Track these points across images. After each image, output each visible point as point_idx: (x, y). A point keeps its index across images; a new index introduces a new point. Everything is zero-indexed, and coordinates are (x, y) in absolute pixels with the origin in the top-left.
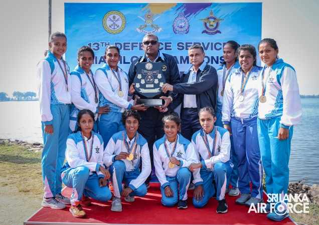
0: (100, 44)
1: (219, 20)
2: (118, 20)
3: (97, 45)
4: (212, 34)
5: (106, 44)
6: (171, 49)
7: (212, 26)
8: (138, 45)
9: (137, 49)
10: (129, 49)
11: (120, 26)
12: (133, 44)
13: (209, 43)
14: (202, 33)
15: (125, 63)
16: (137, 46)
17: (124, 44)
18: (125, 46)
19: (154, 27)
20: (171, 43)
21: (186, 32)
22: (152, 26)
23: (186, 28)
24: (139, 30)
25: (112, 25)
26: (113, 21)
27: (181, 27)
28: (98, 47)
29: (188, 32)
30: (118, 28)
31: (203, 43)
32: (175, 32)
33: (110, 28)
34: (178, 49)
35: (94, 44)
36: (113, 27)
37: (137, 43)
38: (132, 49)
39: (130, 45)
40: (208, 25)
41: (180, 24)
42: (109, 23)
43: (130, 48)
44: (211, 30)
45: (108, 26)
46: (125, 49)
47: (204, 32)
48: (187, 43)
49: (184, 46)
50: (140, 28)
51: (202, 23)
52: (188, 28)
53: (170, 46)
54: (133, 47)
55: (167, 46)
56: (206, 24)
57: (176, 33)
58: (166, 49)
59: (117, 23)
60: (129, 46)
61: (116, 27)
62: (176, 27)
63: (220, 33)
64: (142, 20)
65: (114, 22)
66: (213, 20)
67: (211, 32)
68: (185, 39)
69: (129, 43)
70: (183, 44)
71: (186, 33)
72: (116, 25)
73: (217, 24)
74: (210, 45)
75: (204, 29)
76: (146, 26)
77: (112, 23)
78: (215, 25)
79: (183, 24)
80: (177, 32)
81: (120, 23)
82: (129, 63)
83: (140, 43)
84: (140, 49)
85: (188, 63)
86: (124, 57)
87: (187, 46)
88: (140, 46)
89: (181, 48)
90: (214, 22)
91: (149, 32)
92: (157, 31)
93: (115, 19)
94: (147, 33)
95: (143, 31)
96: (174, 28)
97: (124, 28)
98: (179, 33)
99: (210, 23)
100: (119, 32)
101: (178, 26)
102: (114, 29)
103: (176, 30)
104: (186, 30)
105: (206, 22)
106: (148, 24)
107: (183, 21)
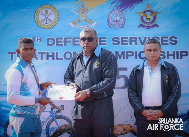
1: (157, 13)
2: (50, 14)
4: (149, 27)
5: (38, 40)
6: (105, 44)
7: (149, 19)
8: (71, 40)
9: (70, 44)
10: (62, 45)
11: (53, 21)
12: (66, 39)
13: (146, 38)
14: (139, 27)
15: (57, 59)
16: (70, 42)
17: (57, 39)
18: (57, 42)
19: (89, 22)
20: (105, 38)
21: (121, 26)
22: (86, 20)
23: (122, 22)
24: (72, 25)
25: (44, 20)
26: (45, 16)
27: (116, 21)
29: (123, 26)
30: (50, 23)
31: (139, 38)
32: (109, 26)
33: (43, 23)
34: (114, 44)
36: (45, 22)
37: (70, 38)
38: (65, 45)
39: (63, 40)
40: (145, 18)
41: (116, 18)
42: (41, 17)
43: (63, 43)
46: (57, 45)
47: (141, 26)
48: (122, 38)
49: (120, 40)
50: (74, 23)
51: (138, 17)
52: (124, 22)
53: (105, 41)
54: (66, 42)
55: (102, 41)
57: (111, 28)
58: (101, 44)
60: (61, 42)
61: (48, 22)
62: (111, 22)
63: (158, 26)
64: (76, 14)
65: (47, 16)
66: (150, 13)
67: (148, 25)
68: (120, 33)
69: (62, 38)
70: (118, 38)
71: (122, 28)
72: (49, 20)
73: (155, 18)
74: (147, 38)
75: (141, 23)
76: (79, 21)
77: (44, 17)
78: (152, 19)
79: (118, 18)
81: (52, 18)
82: (62, 59)
83: (74, 39)
84: (74, 44)
85: (124, 58)
86: (57, 53)
87: (122, 41)
88: (74, 41)
89: (117, 43)
90: (151, 15)
91: (83, 27)
92: (91, 25)
93: (48, 14)
94: (81, 28)
95: (76, 26)
96: (109, 22)
97: (57, 22)
98: (114, 27)
99: (146, 17)
100: (52, 27)
101: (113, 20)
102: (47, 23)
103: (111, 25)
104: (122, 25)
105: (142, 15)
106: (82, 19)
107: (118, 14)
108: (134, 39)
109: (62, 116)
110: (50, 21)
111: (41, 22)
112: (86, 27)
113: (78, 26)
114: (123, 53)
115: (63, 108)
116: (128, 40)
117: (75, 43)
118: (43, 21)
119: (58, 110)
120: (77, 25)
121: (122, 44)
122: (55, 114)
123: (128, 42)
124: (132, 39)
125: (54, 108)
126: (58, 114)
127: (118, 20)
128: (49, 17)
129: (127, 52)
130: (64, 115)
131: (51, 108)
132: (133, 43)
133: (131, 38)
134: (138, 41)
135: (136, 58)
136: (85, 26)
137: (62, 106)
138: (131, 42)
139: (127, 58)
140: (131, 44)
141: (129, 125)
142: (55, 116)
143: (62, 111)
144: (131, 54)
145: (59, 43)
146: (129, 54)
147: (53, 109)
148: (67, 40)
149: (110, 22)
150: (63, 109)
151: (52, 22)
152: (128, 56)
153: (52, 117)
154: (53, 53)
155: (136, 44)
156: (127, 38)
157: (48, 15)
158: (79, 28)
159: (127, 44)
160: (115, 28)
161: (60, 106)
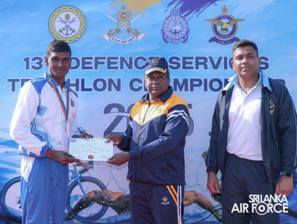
0: (43, 59)
1: (237, 20)
2: (73, 21)
3: (38, 61)
4: (226, 43)
7: (226, 30)
8: (106, 61)
9: (103, 68)
10: (91, 68)
12: (97, 59)
13: (220, 59)
14: (210, 41)
15: (83, 89)
16: (103, 63)
17: (84, 59)
18: (84, 63)
19: (132, 33)
21: (183, 40)
22: (129, 30)
23: (184, 33)
24: (107, 38)
25: (64, 29)
26: (65, 23)
27: (175, 33)
28: (40, 63)
29: (186, 40)
31: (211, 58)
32: (165, 40)
34: (171, 67)
35: (34, 59)
36: (65, 32)
37: (104, 58)
38: (96, 68)
39: (93, 61)
40: (219, 28)
41: (174, 28)
42: (59, 26)
43: (93, 65)
44: (224, 36)
45: (58, 30)
46: (84, 68)
48: (184, 58)
49: (181, 62)
50: (109, 34)
51: (210, 25)
52: (187, 33)
54: (97, 63)
56: (215, 27)
57: (167, 42)
59: (71, 26)
60: (90, 63)
61: (70, 32)
65: (68, 24)
66: (228, 21)
67: (225, 39)
68: (181, 51)
69: (91, 58)
70: (178, 59)
71: (184, 42)
72: (70, 29)
73: (234, 28)
74: (223, 58)
75: (213, 35)
76: (118, 31)
77: (64, 25)
78: (230, 29)
79: (178, 28)
80: (168, 40)
81: (76, 26)
82: (90, 90)
83: (109, 59)
84: (109, 67)
85: (186, 90)
86: (83, 81)
87: (184, 63)
88: (109, 63)
89: (176, 65)
90: (228, 23)
91: (123, 40)
92: (136, 38)
93: (69, 19)
94: (121, 42)
95: (113, 39)
96: (164, 34)
97: (83, 33)
98: (171, 42)
99: (222, 26)
100: (76, 40)
101: (170, 31)
102: (67, 35)
103: (167, 38)
104: (183, 38)
105: (216, 24)
106: (122, 28)
107: (178, 22)
108: (203, 61)
109: (90, 177)
110: (73, 32)
111: (59, 33)
112: (129, 41)
113: (115, 40)
114: (185, 81)
115: (92, 165)
116: (194, 61)
117: (112, 65)
118: (61, 31)
119: (83, 168)
120: (115, 38)
121: (184, 67)
122: (79, 175)
123: (194, 65)
124: (200, 61)
125: (78, 165)
126: (84, 175)
127: (177, 31)
128: (72, 26)
129: (192, 80)
130: (93, 176)
131: (74, 165)
132: (201, 67)
133: (197, 59)
134: (209, 63)
135: (206, 90)
136: (127, 40)
137: (91, 163)
138: (198, 64)
139: (192, 90)
140: (197, 68)
141: (193, 192)
142: (80, 178)
143: (90, 170)
144: (197, 83)
145: (86, 65)
146: (195, 83)
147: (76, 167)
148: (99, 61)
149: (166, 34)
150: (93, 167)
151: (75, 33)
152: (192, 86)
153: (74, 179)
154: (77, 80)
155: (206, 67)
156: (192, 58)
157: (69, 21)
158: (117, 42)
159: (192, 68)
160: (173, 42)
161: (87, 162)
